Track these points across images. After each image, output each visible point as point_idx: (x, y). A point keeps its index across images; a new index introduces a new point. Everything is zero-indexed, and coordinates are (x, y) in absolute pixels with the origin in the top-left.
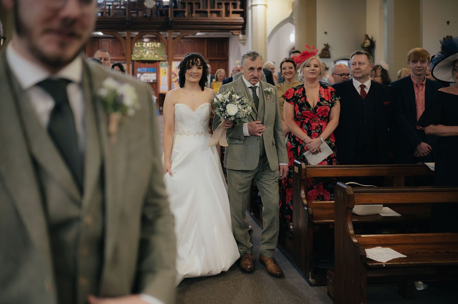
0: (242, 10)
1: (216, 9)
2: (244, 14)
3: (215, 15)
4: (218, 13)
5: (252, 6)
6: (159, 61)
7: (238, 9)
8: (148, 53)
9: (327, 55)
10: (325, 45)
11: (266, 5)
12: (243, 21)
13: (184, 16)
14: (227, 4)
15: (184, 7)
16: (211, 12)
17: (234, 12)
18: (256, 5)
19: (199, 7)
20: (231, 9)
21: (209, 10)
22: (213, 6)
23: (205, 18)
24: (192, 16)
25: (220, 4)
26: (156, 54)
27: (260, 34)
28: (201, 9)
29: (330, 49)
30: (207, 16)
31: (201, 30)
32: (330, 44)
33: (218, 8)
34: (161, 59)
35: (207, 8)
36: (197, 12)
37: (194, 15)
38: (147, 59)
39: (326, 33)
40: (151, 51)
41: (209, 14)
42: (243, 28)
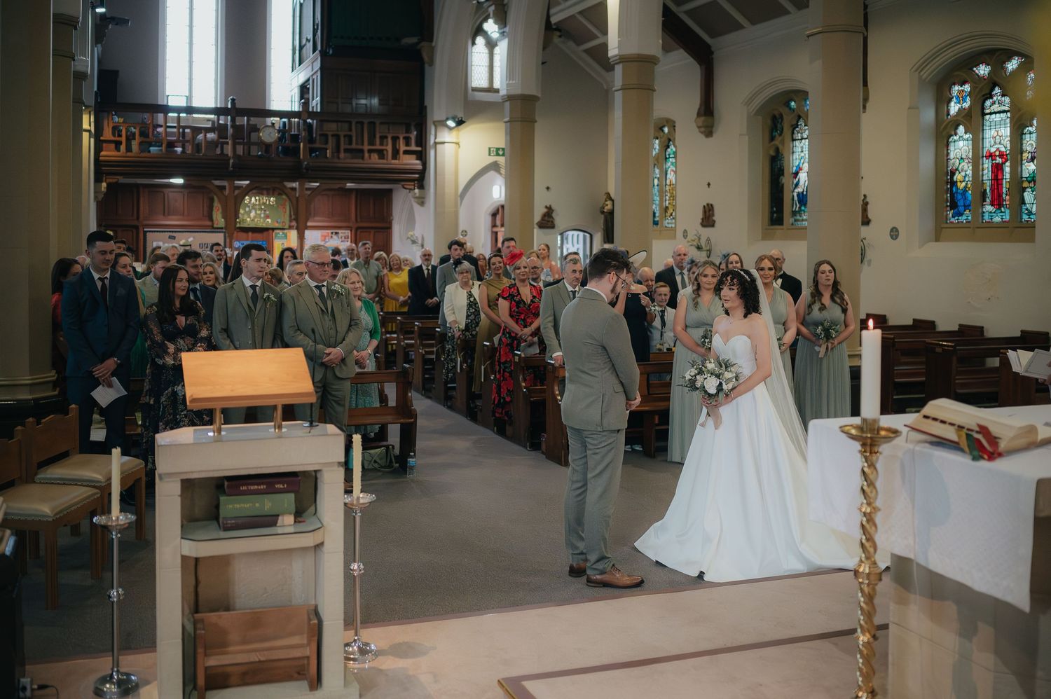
0: (419, 149)
1: (378, 147)
2: (422, 156)
3: (375, 156)
4: (381, 154)
5: (436, 143)
6: (273, 229)
7: (413, 148)
8: (253, 214)
9: (549, 224)
10: (546, 207)
11: (457, 144)
12: (420, 167)
13: (326, 157)
14: (395, 139)
15: (327, 143)
16: (370, 151)
17: (406, 152)
18: (443, 143)
19: (350, 143)
20: (403, 148)
21: (366, 147)
22: (372, 142)
23: (360, 161)
24: (339, 158)
25: (383, 138)
26: (268, 217)
27: (449, 190)
28: (354, 146)
29: (554, 215)
30: (363, 158)
31: (352, 180)
32: (553, 207)
33: (381, 144)
34: (277, 225)
35: (363, 144)
36: (346, 151)
37: (342, 155)
38: (252, 225)
39: (548, 188)
40: (258, 212)
41: (366, 155)
42: (420, 179)
